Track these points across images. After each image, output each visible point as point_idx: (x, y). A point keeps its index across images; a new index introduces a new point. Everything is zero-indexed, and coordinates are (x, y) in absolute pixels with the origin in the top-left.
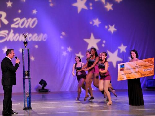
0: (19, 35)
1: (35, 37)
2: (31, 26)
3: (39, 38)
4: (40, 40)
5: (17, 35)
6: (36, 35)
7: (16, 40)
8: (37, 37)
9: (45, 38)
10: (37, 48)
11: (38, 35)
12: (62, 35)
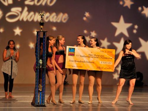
0: (35, 14)
1: (53, 17)
2: (48, 3)
3: (57, 19)
4: (59, 21)
5: (32, 13)
6: (54, 14)
7: (30, 20)
8: (55, 17)
9: (65, 19)
10: (55, 31)
11: (57, 15)
12: (85, 16)
